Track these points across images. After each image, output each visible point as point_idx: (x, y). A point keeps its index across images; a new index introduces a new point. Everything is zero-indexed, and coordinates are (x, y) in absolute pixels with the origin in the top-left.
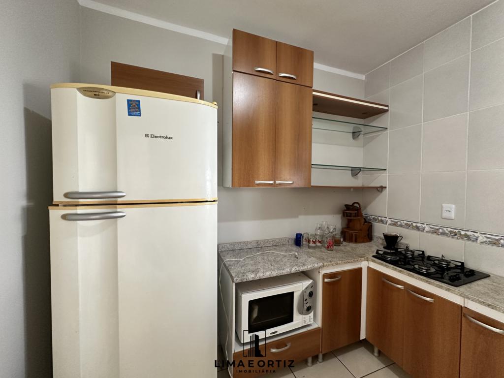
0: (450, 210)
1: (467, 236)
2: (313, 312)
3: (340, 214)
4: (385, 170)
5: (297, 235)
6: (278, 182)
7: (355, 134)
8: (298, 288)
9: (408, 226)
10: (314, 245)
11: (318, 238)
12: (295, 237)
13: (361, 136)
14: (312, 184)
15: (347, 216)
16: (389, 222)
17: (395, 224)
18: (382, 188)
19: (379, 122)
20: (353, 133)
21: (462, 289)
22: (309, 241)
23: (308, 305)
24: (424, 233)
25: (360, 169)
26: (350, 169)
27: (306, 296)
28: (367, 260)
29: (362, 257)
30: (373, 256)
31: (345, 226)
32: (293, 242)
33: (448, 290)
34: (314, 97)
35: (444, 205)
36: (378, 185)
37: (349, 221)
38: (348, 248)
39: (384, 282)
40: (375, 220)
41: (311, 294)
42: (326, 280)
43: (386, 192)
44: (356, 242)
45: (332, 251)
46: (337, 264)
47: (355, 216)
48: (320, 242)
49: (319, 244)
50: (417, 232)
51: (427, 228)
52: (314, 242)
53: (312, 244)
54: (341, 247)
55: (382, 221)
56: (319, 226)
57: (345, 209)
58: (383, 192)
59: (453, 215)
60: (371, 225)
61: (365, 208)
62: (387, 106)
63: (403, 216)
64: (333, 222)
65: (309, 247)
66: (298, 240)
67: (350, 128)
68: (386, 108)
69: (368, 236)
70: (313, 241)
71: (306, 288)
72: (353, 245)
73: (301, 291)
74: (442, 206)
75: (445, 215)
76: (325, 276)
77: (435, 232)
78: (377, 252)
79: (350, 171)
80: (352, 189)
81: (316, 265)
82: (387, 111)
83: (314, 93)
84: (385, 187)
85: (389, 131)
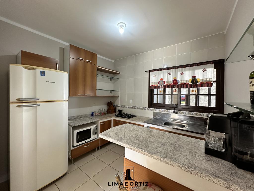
1: (134, 108)
2: (97, 134)
3: (106, 105)
4: (119, 91)
5: (92, 113)
6: (86, 95)
7: (111, 79)
8: (92, 127)
9: (124, 107)
11: (99, 113)
13: (113, 80)
14: (97, 95)
15: (108, 105)
17: (121, 107)
18: (118, 96)
19: (117, 77)
21: (130, 119)
22: (96, 114)
23: (96, 132)
24: (127, 109)
25: (112, 91)
26: (110, 90)
27: (95, 129)
28: (113, 117)
30: (115, 116)
31: (108, 109)
32: (91, 115)
34: (97, 68)
36: (117, 96)
37: (109, 107)
38: (108, 115)
39: (117, 122)
40: (117, 106)
41: (96, 129)
42: (101, 124)
43: (119, 97)
45: (103, 116)
46: (104, 119)
47: (110, 105)
48: (100, 114)
49: (99, 115)
51: (128, 107)
52: (98, 114)
53: (97, 115)
54: (106, 115)
56: (99, 109)
57: (108, 103)
58: (119, 98)
60: (115, 108)
61: (114, 102)
63: (123, 105)
64: (104, 108)
65: (96, 116)
67: (110, 77)
68: (119, 73)
69: (115, 111)
71: (95, 127)
72: (110, 114)
74: (130, 101)
75: (131, 103)
76: (101, 123)
78: (115, 115)
80: (110, 97)
81: (98, 120)
83: (97, 67)
85: (120, 79)
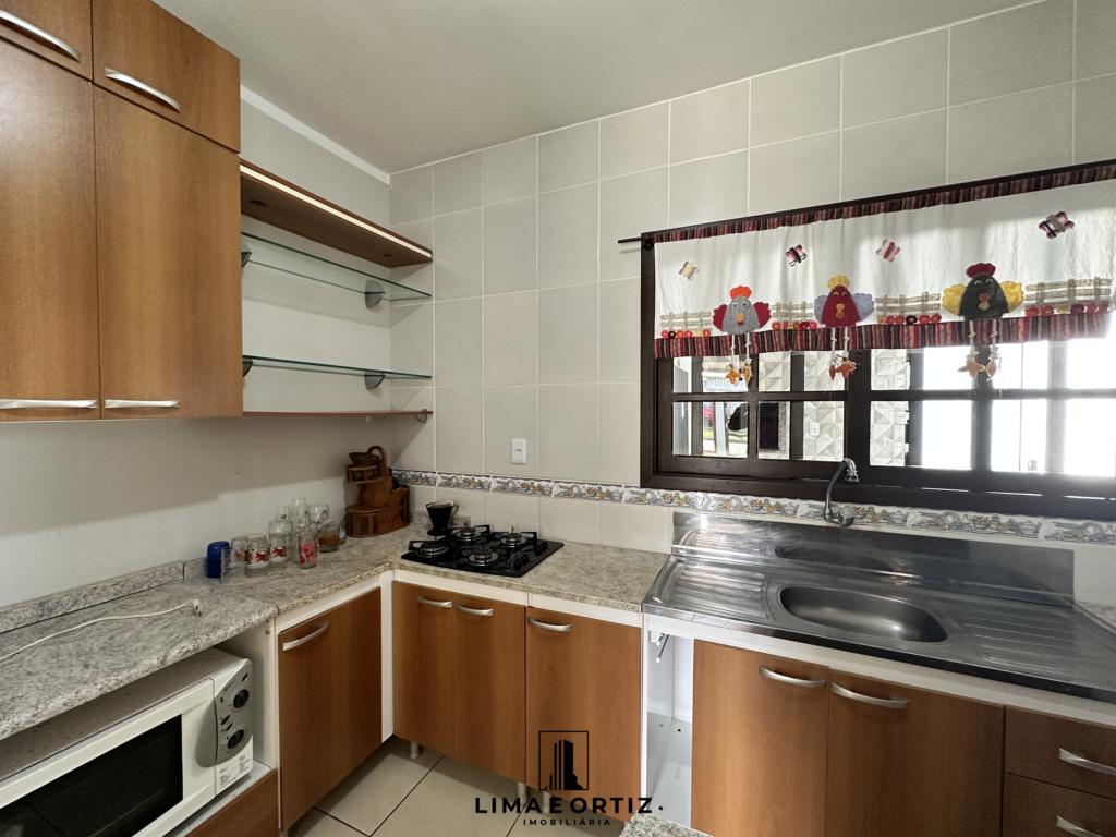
0: (521, 449)
1: (540, 489)
3: (336, 475)
4: (430, 377)
5: (211, 548)
7: (372, 298)
8: (192, 704)
9: (468, 484)
10: (262, 564)
11: (276, 544)
12: (205, 555)
13: (382, 303)
14: (246, 409)
15: (355, 479)
16: (439, 480)
17: (448, 484)
18: (426, 414)
19: (417, 279)
20: (367, 293)
21: (526, 578)
22: (248, 557)
23: (231, 733)
24: (490, 494)
25: (382, 375)
26: (363, 372)
27: (227, 709)
28: (391, 567)
29: (382, 563)
30: (404, 557)
31: (353, 501)
32: (200, 569)
33: (509, 586)
35: (513, 440)
36: (419, 409)
37: (363, 488)
38: (356, 552)
40: (416, 479)
41: (241, 700)
42: (287, 646)
43: (433, 421)
44: (376, 532)
45: (314, 566)
46: (316, 598)
47: (373, 477)
48: (280, 553)
49: (279, 559)
50: (482, 493)
51: (494, 485)
52: (261, 557)
53: (255, 564)
54: (341, 553)
55: (427, 481)
56: (282, 512)
57: (351, 463)
58: (429, 422)
59: (523, 457)
60: (408, 492)
61: (397, 456)
62: (430, 252)
63: (461, 467)
64: (323, 497)
65: (249, 572)
66: (215, 562)
67: (361, 283)
68: (429, 255)
69: (402, 515)
70: (258, 555)
71: (225, 689)
72: (368, 541)
73: (210, 701)
74: (511, 443)
75: (516, 457)
76: (284, 637)
77: (503, 488)
78: (411, 547)
79: (363, 378)
80: (368, 418)
81: (255, 618)
82: (429, 261)
83: (244, 169)
84: (431, 413)
85: (434, 301)
